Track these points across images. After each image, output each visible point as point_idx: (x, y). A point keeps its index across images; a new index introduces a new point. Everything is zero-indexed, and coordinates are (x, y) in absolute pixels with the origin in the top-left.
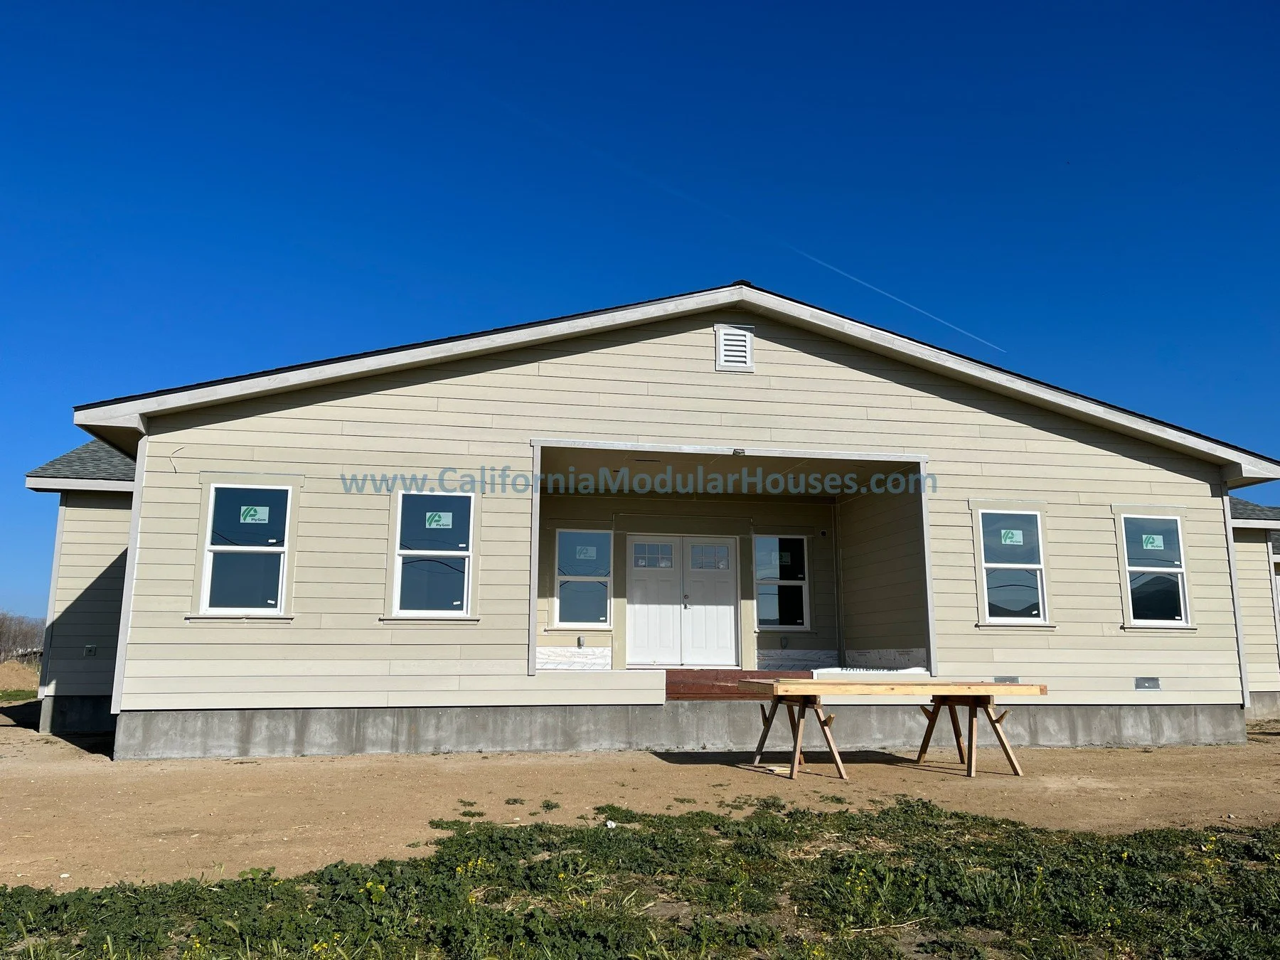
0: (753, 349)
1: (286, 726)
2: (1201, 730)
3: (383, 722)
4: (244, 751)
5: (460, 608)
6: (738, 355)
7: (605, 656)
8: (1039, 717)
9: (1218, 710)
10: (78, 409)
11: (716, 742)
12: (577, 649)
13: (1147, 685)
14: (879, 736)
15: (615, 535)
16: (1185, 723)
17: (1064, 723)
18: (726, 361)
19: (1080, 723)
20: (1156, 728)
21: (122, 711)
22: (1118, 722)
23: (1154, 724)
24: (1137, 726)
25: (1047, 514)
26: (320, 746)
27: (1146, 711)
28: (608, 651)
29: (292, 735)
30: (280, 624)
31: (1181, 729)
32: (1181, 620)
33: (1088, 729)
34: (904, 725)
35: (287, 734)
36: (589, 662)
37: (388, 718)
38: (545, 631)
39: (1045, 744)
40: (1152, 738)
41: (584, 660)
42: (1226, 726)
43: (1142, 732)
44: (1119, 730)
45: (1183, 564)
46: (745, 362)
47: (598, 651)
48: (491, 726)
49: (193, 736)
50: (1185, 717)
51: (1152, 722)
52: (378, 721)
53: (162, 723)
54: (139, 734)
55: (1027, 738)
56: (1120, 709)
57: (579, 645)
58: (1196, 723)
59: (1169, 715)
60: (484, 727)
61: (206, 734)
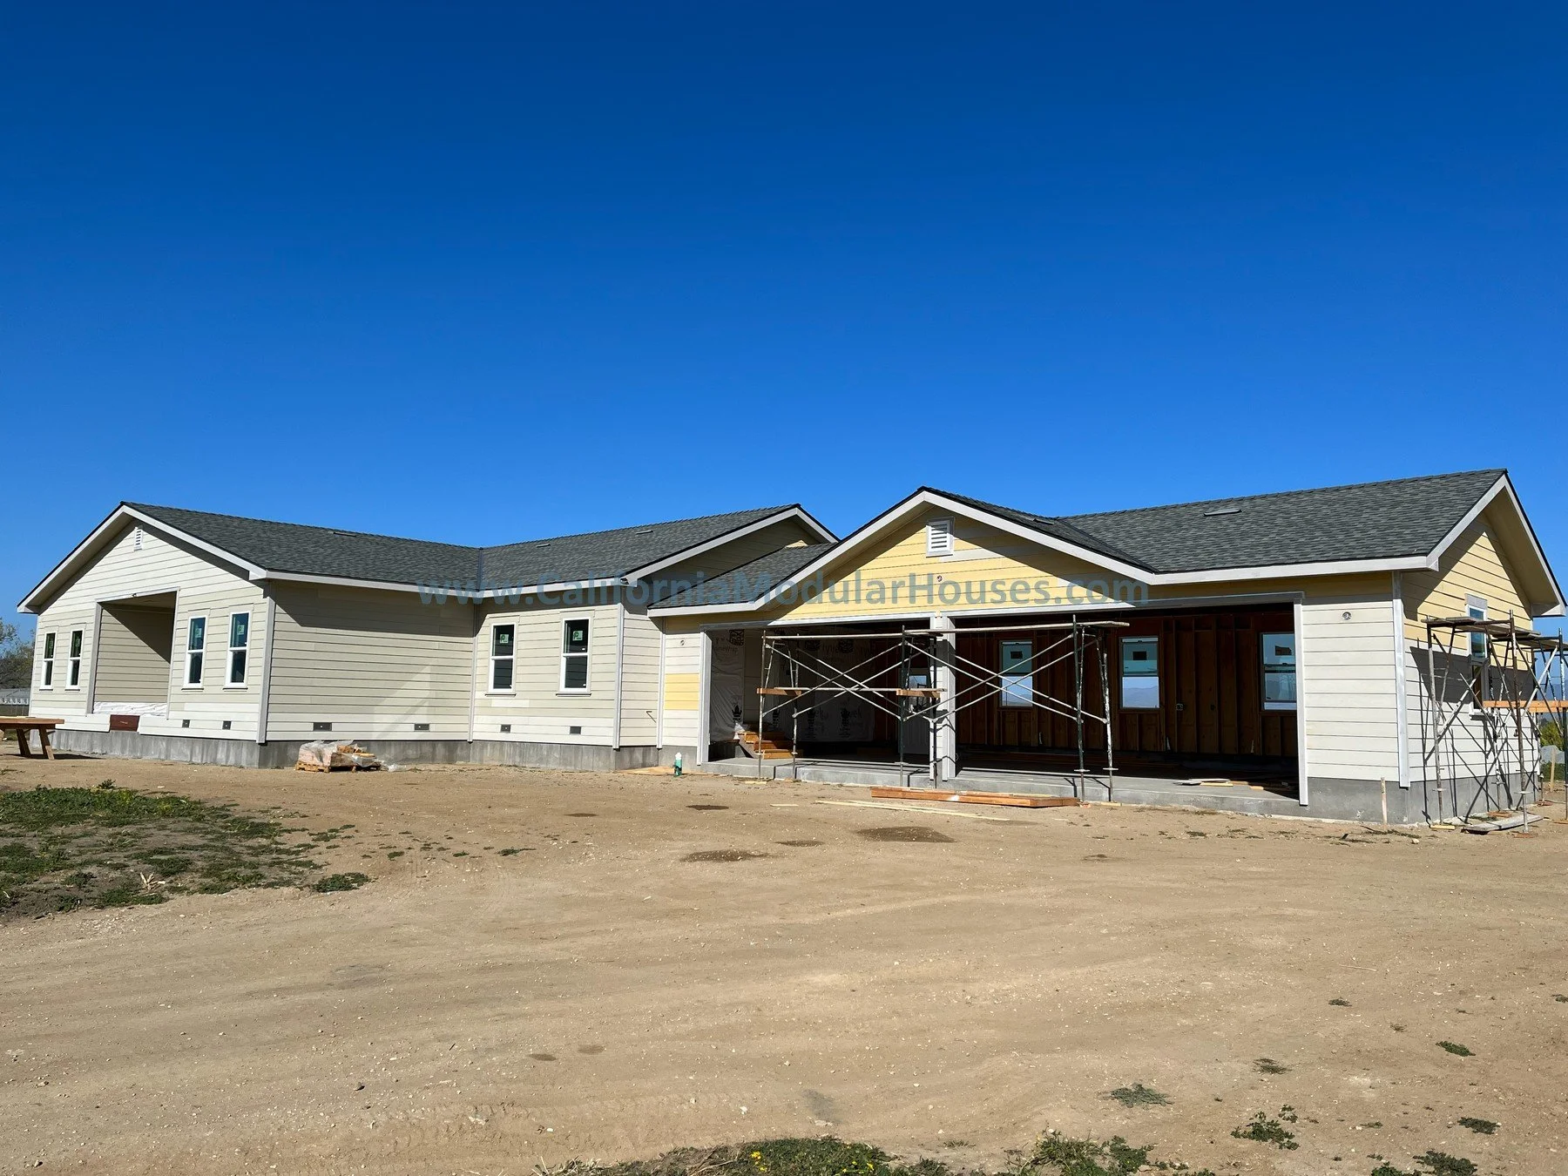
0: (143, 536)
2: (243, 757)
5: (78, 687)
6: (140, 540)
8: (192, 745)
9: (250, 744)
10: (18, 605)
13: (227, 726)
14: (153, 753)
16: (238, 752)
17: (201, 749)
18: (136, 545)
19: (205, 750)
20: (228, 755)
22: (215, 749)
23: (227, 752)
24: (221, 753)
25: (209, 617)
27: (225, 743)
30: (53, 692)
31: (236, 755)
32: (244, 682)
33: (207, 753)
34: (159, 746)
39: (193, 761)
40: (226, 761)
43: (223, 756)
44: (216, 755)
45: (248, 644)
46: (140, 543)
50: (238, 747)
51: (226, 750)
55: (190, 757)
56: (217, 741)
58: (242, 752)
59: (233, 746)
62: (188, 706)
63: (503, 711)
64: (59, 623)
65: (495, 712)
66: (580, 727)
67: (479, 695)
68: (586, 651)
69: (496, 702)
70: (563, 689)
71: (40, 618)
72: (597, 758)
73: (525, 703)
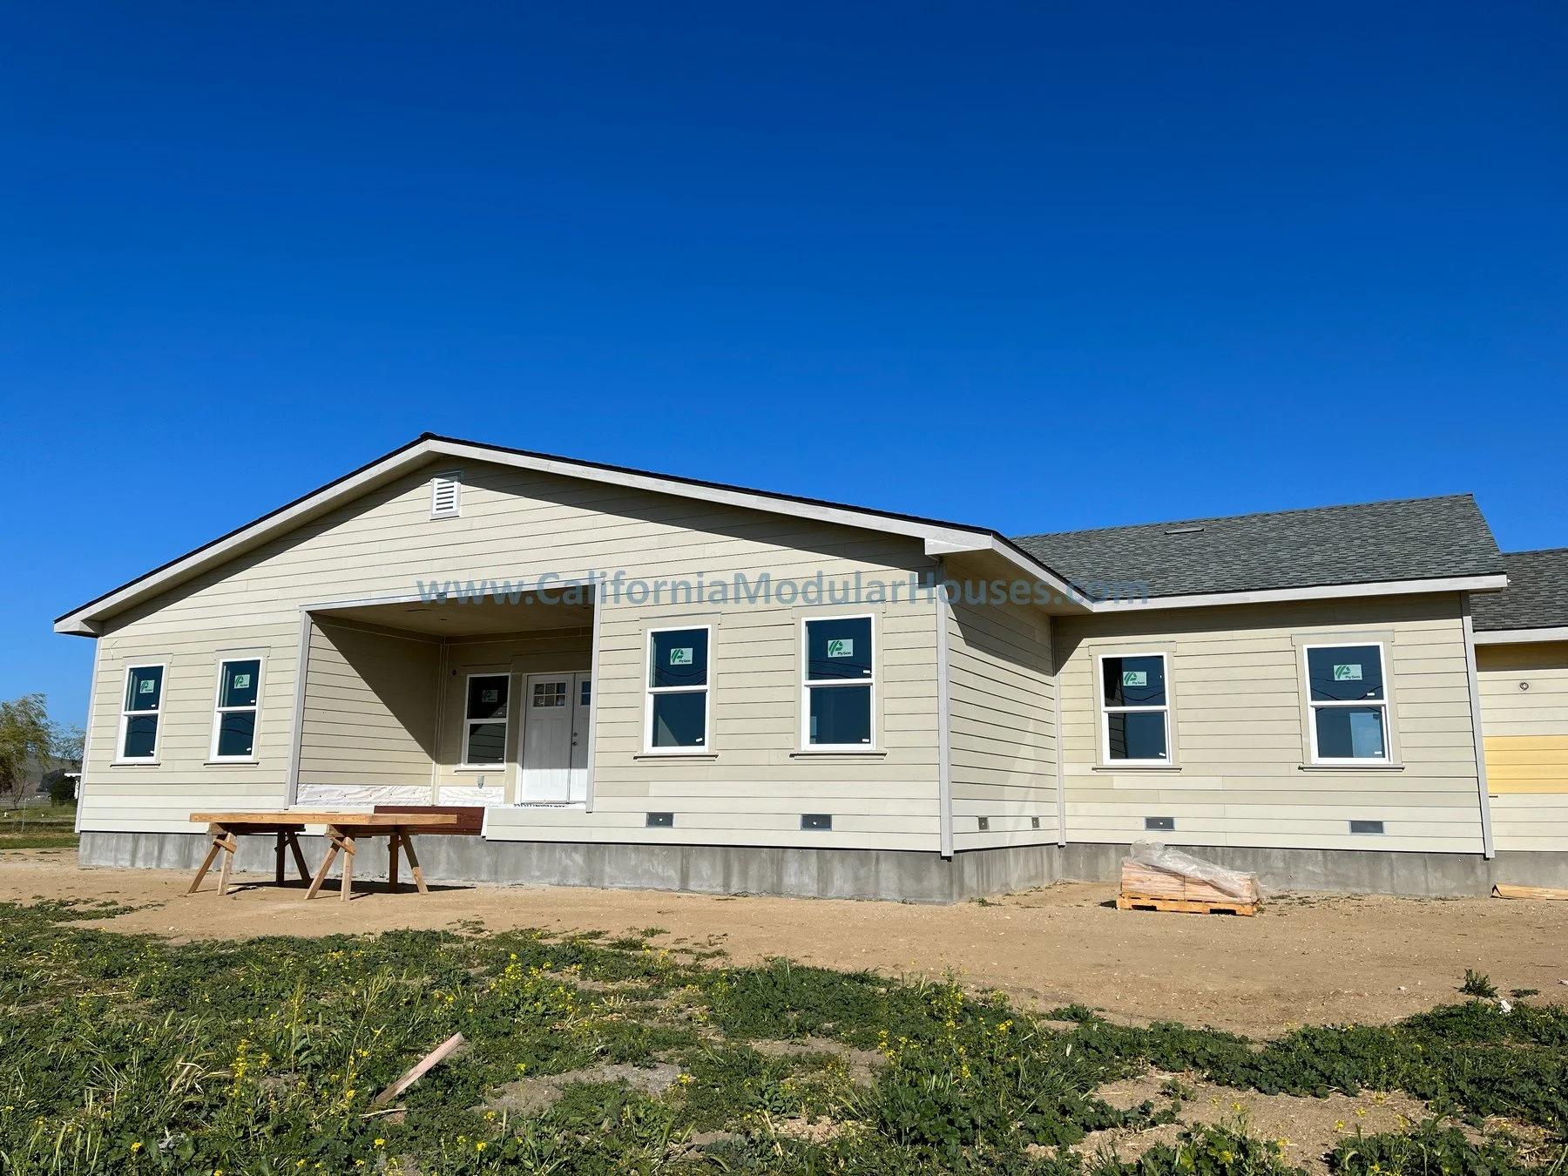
0: (460, 493)
1: (154, 847)
2: (883, 883)
3: (202, 844)
4: (133, 864)
5: (250, 753)
6: (445, 502)
7: (499, 795)
8: (692, 860)
9: (908, 858)
10: (57, 621)
11: (407, 873)
12: (479, 789)
13: (815, 823)
14: (537, 873)
15: (512, 676)
16: (863, 872)
17: (719, 867)
18: (438, 509)
19: (736, 868)
20: (824, 878)
21: (81, 831)
22: (779, 867)
23: (823, 872)
24: (802, 872)
25: (720, 627)
26: (168, 861)
27: (815, 856)
28: (502, 791)
29: (156, 853)
30: (153, 769)
31: (857, 879)
32: (869, 743)
33: (744, 874)
34: (560, 861)
35: (154, 850)
36: (487, 800)
37: (205, 842)
38: (455, 772)
39: (695, 889)
40: (818, 889)
41: (484, 799)
42: (919, 879)
43: (806, 880)
44: (780, 878)
45: (873, 674)
46: (452, 507)
47: (494, 790)
48: (261, 852)
49: (111, 851)
50: (863, 863)
51: (820, 869)
52: (200, 844)
53: (99, 839)
54: (89, 847)
55: (677, 883)
56: (783, 852)
57: (481, 785)
58: (877, 872)
59: (842, 861)
60: (257, 852)
61: (117, 850)
62: (654, 789)
63: (1154, 796)
64: (169, 649)
65: (1127, 796)
66: (1381, 822)
67: (1073, 769)
68: (1380, 696)
69: (1121, 781)
70: (1316, 760)
71: (102, 642)
72: (1439, 875)
73: (1216, 783)
